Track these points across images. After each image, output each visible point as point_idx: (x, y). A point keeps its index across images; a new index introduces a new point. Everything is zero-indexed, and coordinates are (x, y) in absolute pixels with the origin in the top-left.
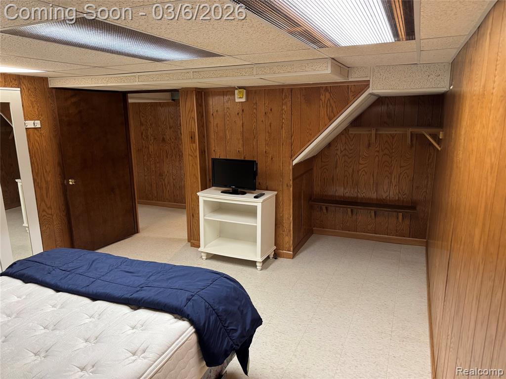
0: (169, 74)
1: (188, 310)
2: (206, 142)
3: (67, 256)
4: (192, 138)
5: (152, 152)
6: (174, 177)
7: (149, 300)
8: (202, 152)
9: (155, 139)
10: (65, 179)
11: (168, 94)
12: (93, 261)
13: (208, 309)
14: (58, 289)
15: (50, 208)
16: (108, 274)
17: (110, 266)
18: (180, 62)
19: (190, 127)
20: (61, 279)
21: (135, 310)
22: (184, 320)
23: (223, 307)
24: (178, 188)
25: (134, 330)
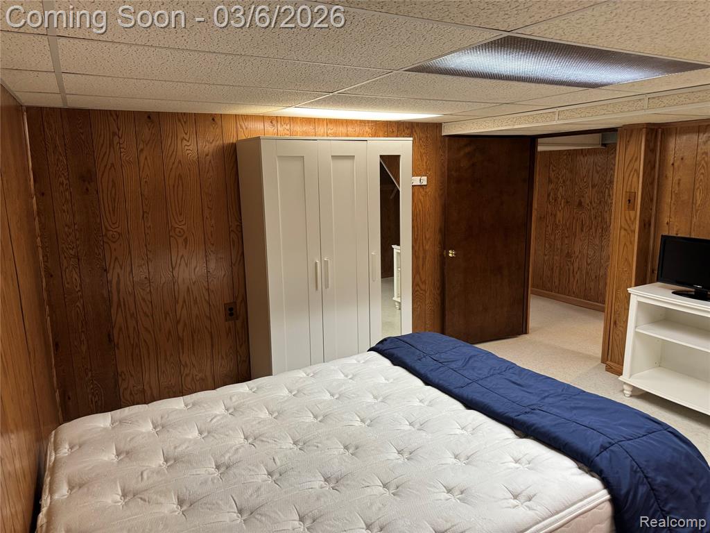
0: (607, 105)
1: (602, 461)
2: (654, 208)
3: (439, 343)
4: (630, 202)
5: (559, 221)
6: (589, 262)
7: (543, 430)
8: (645, 225)
9: (567, 202)
10: (444, 249)
11: (598, 136)
12: (470, 358)
13: (636, 472)
14: (427, 382)
15: (424, 282)
16: (489, 379)
17: (491, 369)
18: (630, 84)
19: (629, 183)
20: (432, 370)
21: (521, 437)
22: (593, 476)
23: (665, 479)
24: (594, 277)
25: (517, 465)
